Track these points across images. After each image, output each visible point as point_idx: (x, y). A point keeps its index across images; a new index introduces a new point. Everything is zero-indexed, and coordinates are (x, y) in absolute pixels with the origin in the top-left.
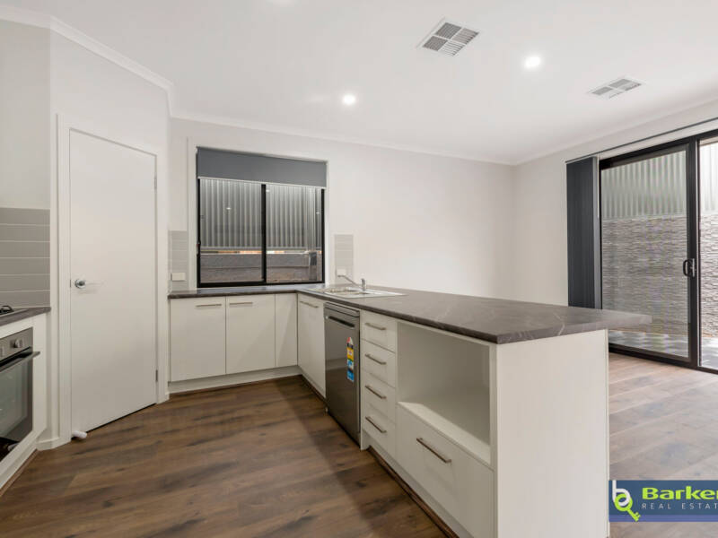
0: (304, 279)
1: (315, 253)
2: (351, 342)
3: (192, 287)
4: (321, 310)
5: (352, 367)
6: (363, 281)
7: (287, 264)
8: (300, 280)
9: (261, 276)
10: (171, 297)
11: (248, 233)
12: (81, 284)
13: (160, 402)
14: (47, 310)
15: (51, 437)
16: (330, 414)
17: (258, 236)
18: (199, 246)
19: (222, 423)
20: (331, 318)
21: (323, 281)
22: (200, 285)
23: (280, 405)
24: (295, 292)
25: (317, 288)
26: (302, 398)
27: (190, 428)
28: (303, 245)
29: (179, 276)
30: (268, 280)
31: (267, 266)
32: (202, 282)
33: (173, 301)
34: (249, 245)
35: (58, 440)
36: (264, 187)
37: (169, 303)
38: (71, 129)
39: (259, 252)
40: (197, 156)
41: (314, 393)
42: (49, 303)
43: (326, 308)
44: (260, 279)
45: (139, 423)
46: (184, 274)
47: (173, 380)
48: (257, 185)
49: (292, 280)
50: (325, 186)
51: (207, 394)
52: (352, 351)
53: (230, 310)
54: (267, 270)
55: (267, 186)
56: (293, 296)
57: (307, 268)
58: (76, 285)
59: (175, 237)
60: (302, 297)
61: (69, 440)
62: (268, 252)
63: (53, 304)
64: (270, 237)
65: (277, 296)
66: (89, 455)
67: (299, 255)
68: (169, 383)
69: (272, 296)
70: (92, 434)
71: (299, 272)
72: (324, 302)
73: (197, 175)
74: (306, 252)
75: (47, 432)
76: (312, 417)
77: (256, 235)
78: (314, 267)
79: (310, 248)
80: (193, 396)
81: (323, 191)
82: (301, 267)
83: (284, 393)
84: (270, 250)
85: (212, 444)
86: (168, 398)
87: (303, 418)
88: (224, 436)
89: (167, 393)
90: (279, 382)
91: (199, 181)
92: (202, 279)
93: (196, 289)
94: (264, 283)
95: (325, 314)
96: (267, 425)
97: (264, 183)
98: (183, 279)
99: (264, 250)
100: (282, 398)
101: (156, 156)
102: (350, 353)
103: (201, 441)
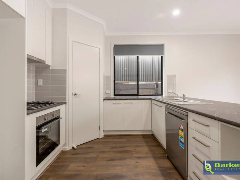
0: (153, 93)
1: (158, 83)
2: (182, 127)
3: (112, 96)
4: (163, 109)
5: (183, 141)
6: (184, 95)
7: (147, 88)
8: (151, 94)
9: (136, 92)
10: (104, 100)
11: (132, 76)
12: (76, 94)
13: (100, 138)
14: (65, 103)
15: (66, 146)
16: (168, 158)
17: (136, 78)
18: (114, 81)
19: (120, 152)
20: (169, 113)
21: (162, 95)
22: (115, 95)
23: (144, 149)
24: (150, 99)
25: (159, 98)
26: (154, 146)
27: (109, 152)
28: (153, 80)
29: (108, 92)
30: (139, 94)
31: (139, 88)
32: (116, 94)
33: (105, 101)
34: (132, 81)
35: (68, 148)
36: (138, 57)
37: (104, 101)
38: (73, 41)
39: (136, 83)
40: (114, 48)
41: (159, 145)
42: (66, 101)
43: (166, 108)
44: (136, 93)
45: (92, 146)
46: (109, 91)
47: (105, 130)
48: (135, 57)
49: (149, 94)
50: (163, 55)
51: (116, 137)
52: (183, 133)
53: (125, 105)
54: (139, 90)
55: (139, 57)
56: (149, 101)
57: (154, 89)
58: (74, 95)
59: (106, 78)
60: (153, 101)
61: (72, 148)
62: (139, 83)
63: (67, 101)
64: (140, 78)
65: (143, 100)
66: (76, 156)
67: (151, 84)
68: (104, 131)
69: (141, 100)
70: (78, 147)
71: (151, 91)
72: (165, 105)
73: (114, 55)
74: (154, 83)
75: (65, 145)
76: (159, 158)
77: (135, 77)
78: (157, 88)
79: (156, 81)
80: (111, 137)
81: (162, 57)
82: (152, 89)
83: (146, 142)
84: (140, 82)
85: (116, 162)
86: (103, 136)
87: (155, 158)
88: (121, 159)
89: (103, 135)
90: (144, 136)
91: (114, 57)
92: (115, 93)
93: (113, 96)
94: (138, 95)
95: (166, 111)
96: (139, 158)
97: (138, 56)
98: (109, 93)
99: (138, 82)
100: (145, 144)
101: (99, 48)
102: (181, 134)
103: (113, 160)
